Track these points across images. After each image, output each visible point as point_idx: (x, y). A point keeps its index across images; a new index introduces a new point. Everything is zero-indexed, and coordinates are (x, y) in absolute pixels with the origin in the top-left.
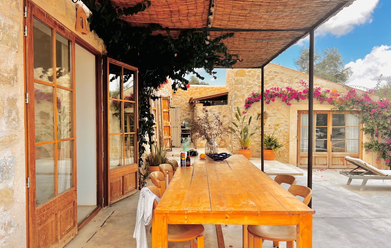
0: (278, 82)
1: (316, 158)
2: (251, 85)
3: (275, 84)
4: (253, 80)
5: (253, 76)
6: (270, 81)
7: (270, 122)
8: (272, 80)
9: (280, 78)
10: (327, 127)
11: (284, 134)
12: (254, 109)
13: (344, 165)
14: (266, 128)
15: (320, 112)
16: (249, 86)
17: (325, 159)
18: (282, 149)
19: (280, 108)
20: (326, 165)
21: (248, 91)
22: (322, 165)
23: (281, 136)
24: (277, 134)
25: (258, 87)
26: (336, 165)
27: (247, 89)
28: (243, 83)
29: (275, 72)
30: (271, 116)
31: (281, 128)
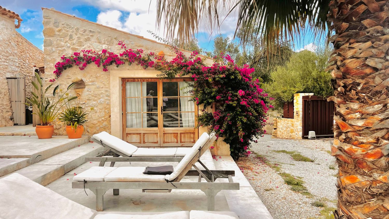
0: (95, 43)
1: (146, 135)
2: (63, 47)
3: (91, 46)
4: (65, 41)
5: (64, 36)
6: (86, 42)
7: (87, 93)
8: (88, 41)
9: (97, 38)
10: (157, 97)
11: (105, 106)
12: (68, 76)
13: (177, 142)
14: (83, 100)
15: (147, 79)
16: (60, 49)
17: (155, 135)
18: (104, 125)
19: (98, 75)
20: (157, 143)
21: (59, 54)
22: (152, 142)
23: (102, 109)
24: (97, 106)
25: (71, 49)
26: (168, 142)
27: (58, 52)
28: (53, 45)
29: (90, 31)
30: (89, 85)
31: (101, 99)
